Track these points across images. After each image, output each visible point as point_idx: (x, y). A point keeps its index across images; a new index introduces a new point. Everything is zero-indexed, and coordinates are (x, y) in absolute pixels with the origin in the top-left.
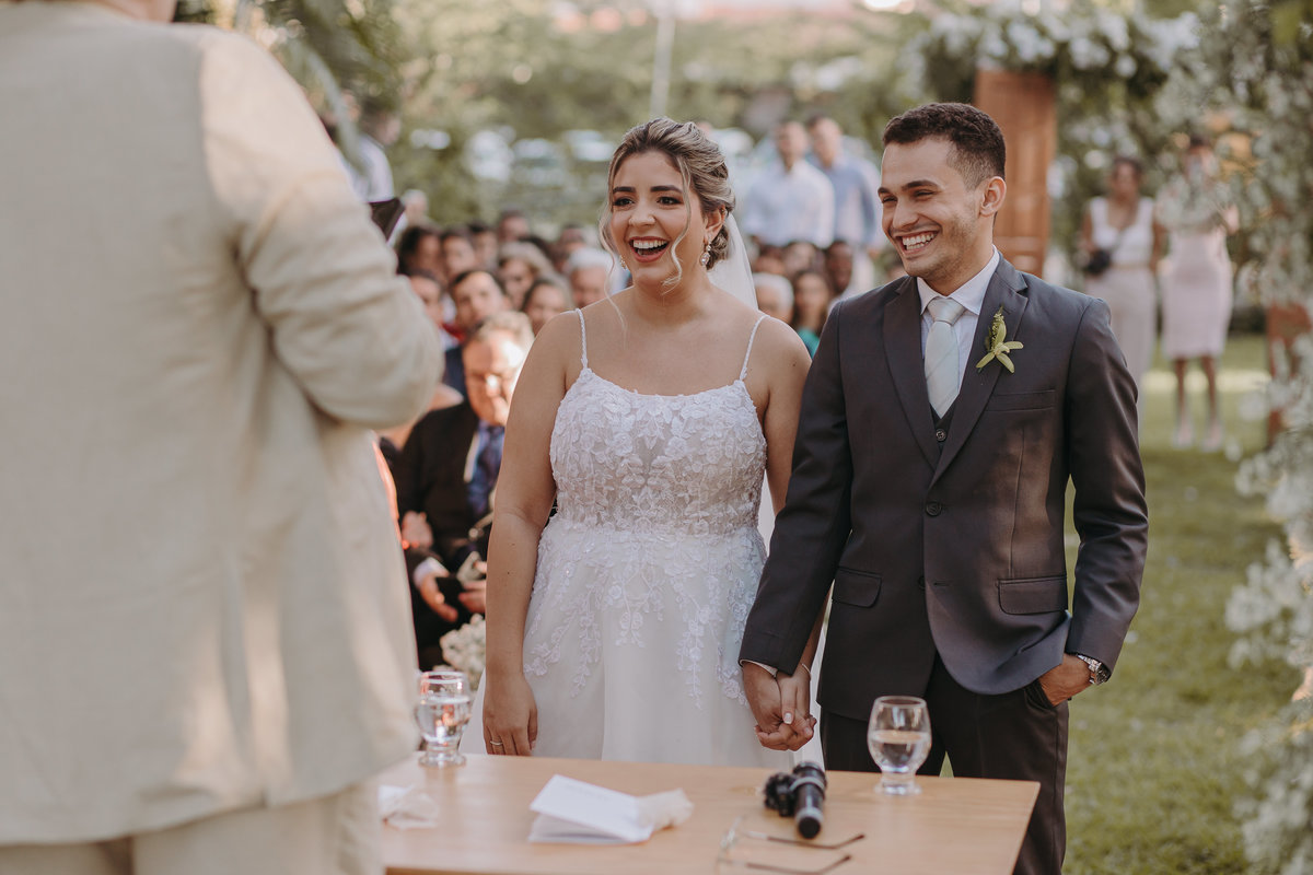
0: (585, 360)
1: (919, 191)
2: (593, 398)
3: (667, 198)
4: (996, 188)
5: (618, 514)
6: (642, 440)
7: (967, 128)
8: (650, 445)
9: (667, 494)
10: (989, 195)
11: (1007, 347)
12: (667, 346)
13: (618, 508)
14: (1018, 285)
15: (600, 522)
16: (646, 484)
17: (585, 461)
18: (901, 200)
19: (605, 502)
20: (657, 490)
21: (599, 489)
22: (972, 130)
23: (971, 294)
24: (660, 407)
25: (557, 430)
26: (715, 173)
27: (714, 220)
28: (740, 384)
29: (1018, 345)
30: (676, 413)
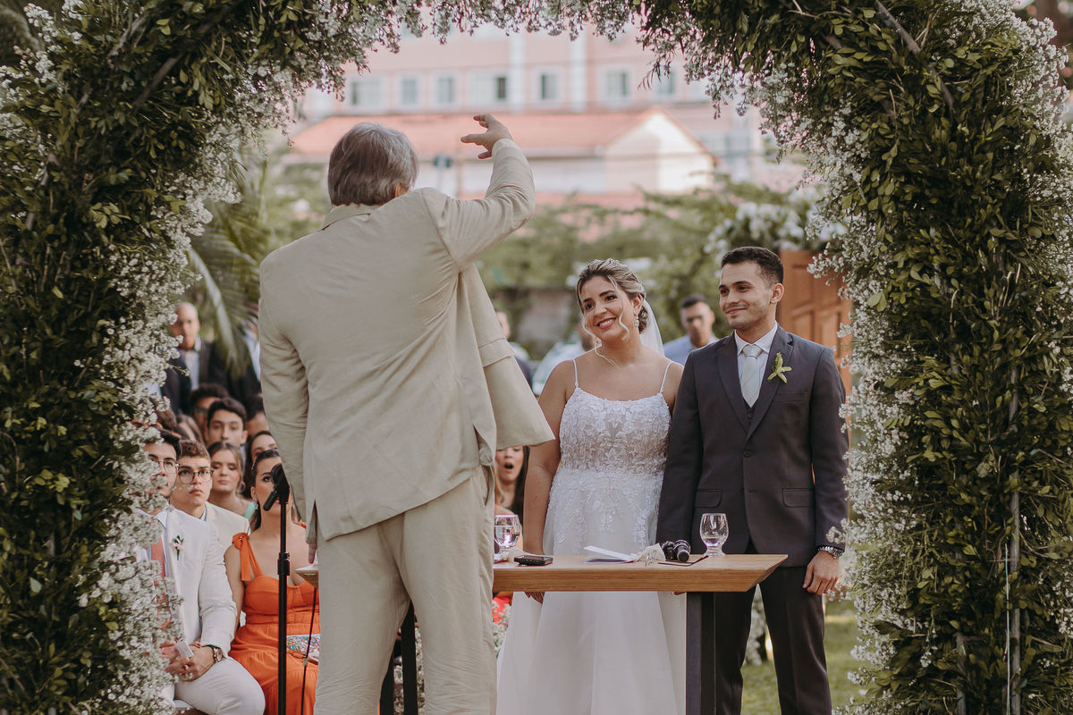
0: (577, 384)
1: (741, 287)
2: (583, 402)
3: (609, 297)
4: (779, 289)
5: (597, 463)
6: (611, 424)
7: (765, 258)
8: (615, 426)
9: (623, 452)
10: (776, 293)
11: (784, 369)
12: (622, 375)
13: (598, 460)
14: (787, 340)
15: (588, 467)
16: (612, 447)
17: (581, 436)
18: (732, 290)
19: (591, 457)
20: (618, 450)
21: (588, 450)
22: (768, 259)
23: (765, 342)
24: (619, 407)
25: (564, 419)
26: (629, 279)
27: (636, 303)
28: (660, 395)
29: (789, 369)
30: (628, 409)
